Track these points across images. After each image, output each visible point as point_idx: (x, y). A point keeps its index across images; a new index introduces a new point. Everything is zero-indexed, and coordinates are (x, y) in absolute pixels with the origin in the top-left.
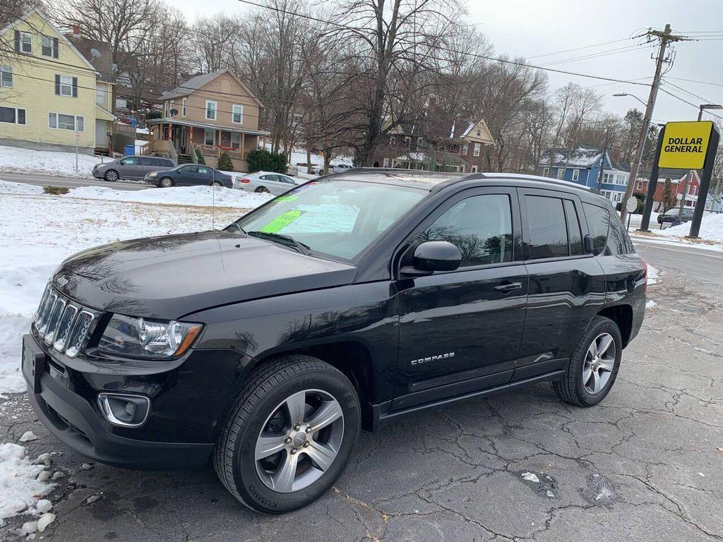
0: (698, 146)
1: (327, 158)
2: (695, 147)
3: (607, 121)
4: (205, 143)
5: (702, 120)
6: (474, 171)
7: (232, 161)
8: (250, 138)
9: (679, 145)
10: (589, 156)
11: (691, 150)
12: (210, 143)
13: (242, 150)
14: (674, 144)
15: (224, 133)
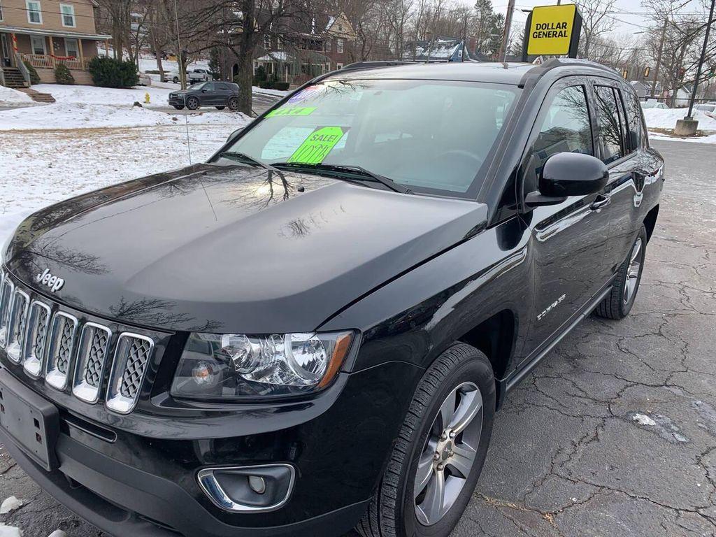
0: (563, 30)
1: (183, 64)
2: (561, 32)
3: (460, 11)
4: (34, 54)
5: (561, 4)
6: (339, 67)
7: (72, 72)
8: (89, 44)
9: (545, 31)
10: (448, 47)
11: (557, 35)
12: (40, 52)
13: (80, 59)
14: (541, 30)
15: (56, 39)
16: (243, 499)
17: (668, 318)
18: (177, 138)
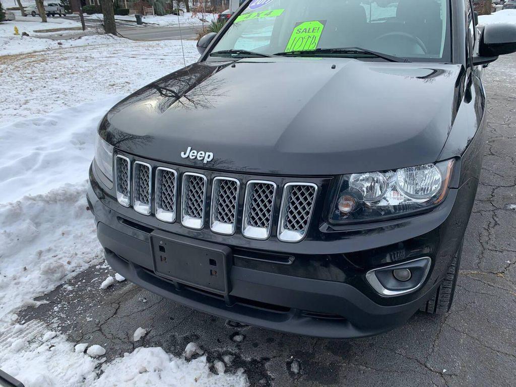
16: (393, 287)
17: (491, 144)
18: (77, 58)
